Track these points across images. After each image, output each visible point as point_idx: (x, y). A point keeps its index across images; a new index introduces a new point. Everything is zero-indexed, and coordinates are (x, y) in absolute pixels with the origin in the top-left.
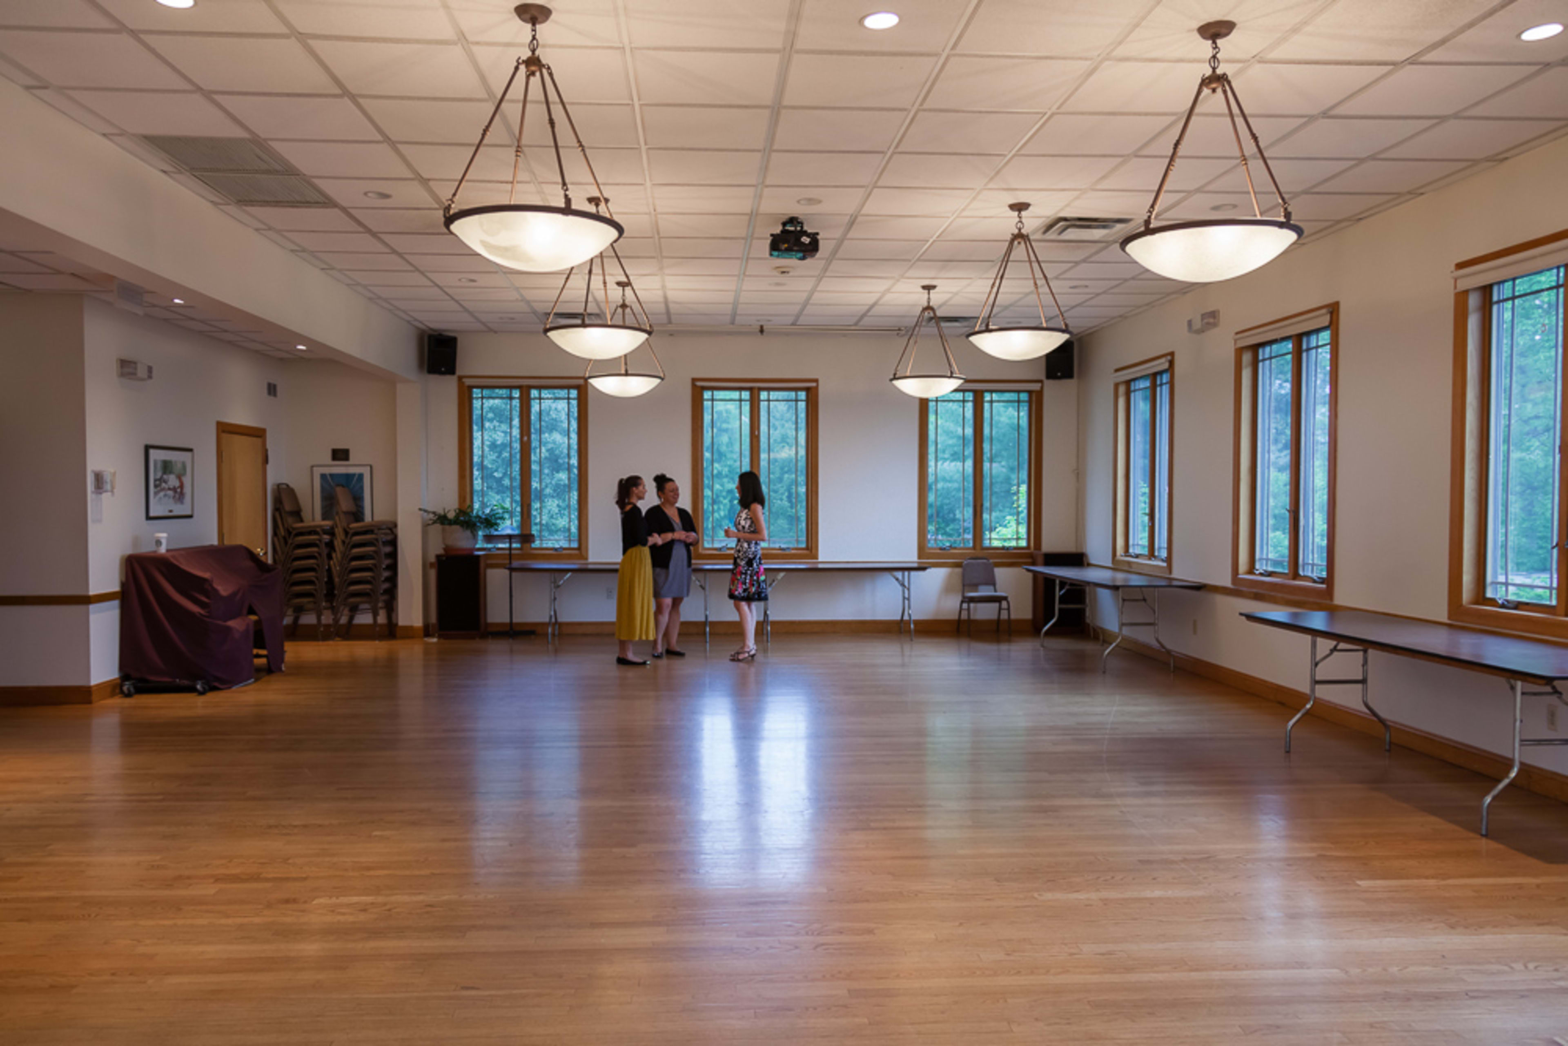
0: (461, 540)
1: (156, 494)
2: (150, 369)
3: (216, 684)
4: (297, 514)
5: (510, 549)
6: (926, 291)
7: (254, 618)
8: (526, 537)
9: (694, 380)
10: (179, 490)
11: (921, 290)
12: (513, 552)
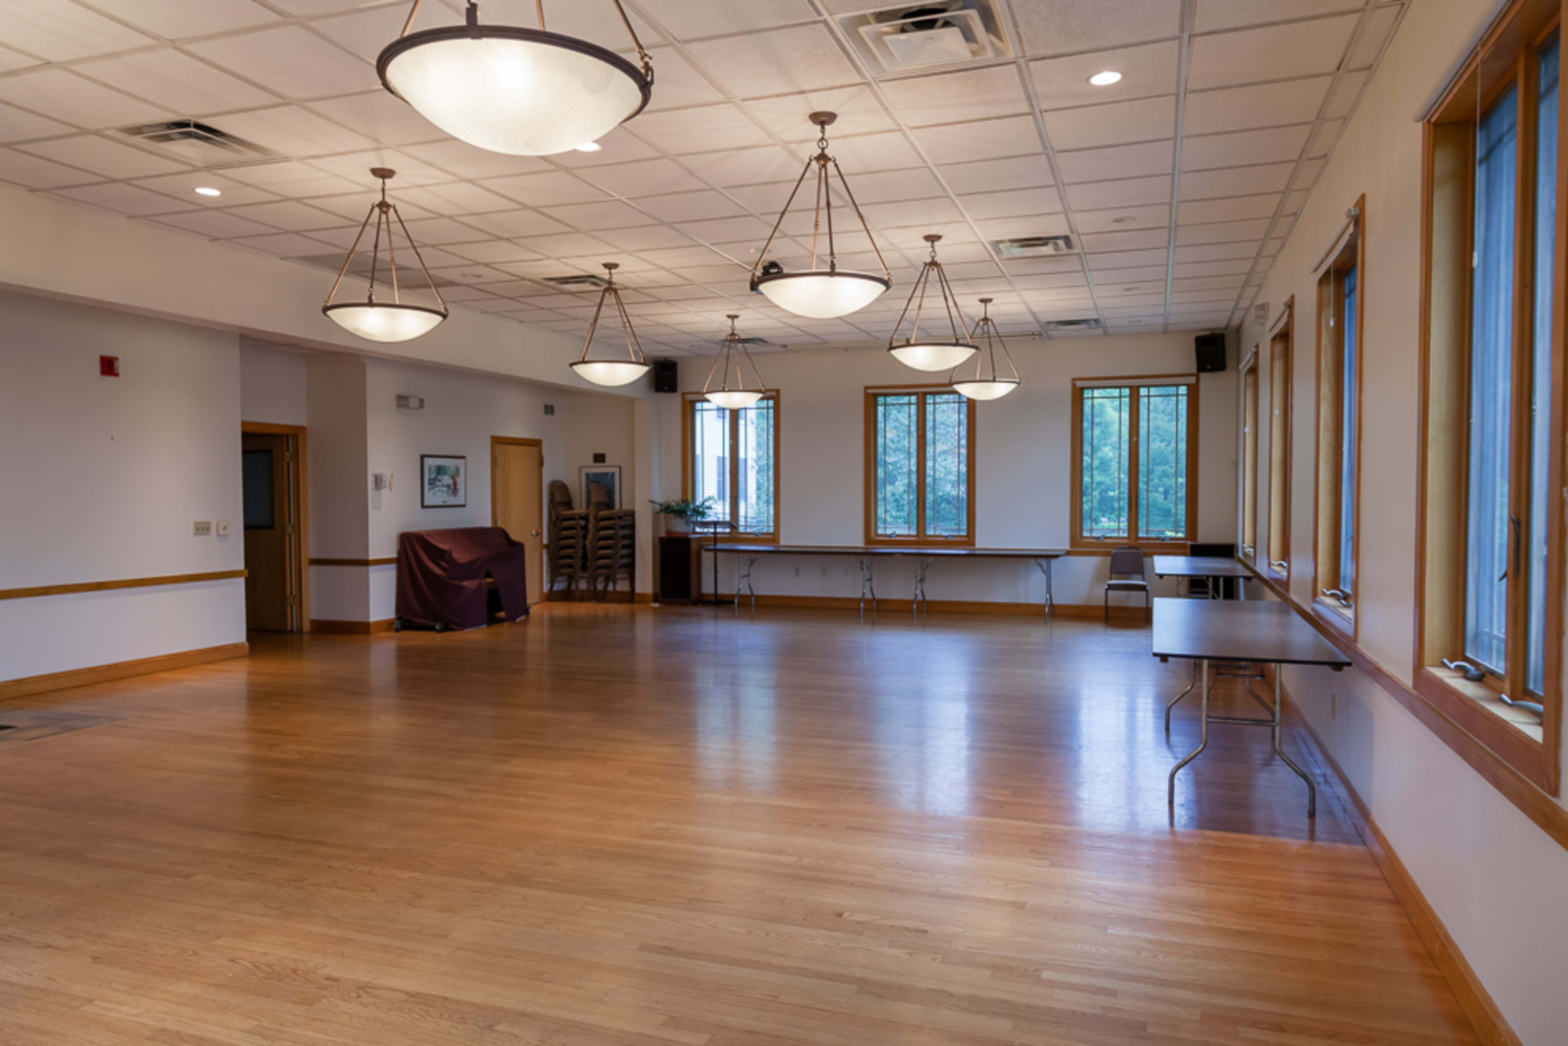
0: (679, 527)
1: (430, 490)
2: (421, 401)
3: (452, 626)
4: (569, 504)
5: (715, 533)
6: (983, 305)
7: (489, 580)
8: (733, 524)
9: (866, 388)
10: (452, 487)
11: (979, 303)
12: (718, 536)
